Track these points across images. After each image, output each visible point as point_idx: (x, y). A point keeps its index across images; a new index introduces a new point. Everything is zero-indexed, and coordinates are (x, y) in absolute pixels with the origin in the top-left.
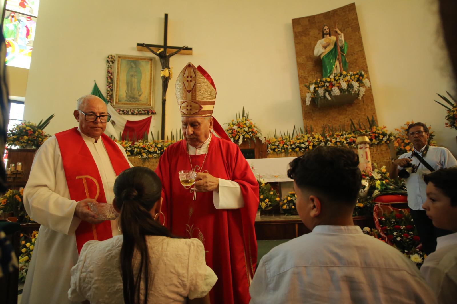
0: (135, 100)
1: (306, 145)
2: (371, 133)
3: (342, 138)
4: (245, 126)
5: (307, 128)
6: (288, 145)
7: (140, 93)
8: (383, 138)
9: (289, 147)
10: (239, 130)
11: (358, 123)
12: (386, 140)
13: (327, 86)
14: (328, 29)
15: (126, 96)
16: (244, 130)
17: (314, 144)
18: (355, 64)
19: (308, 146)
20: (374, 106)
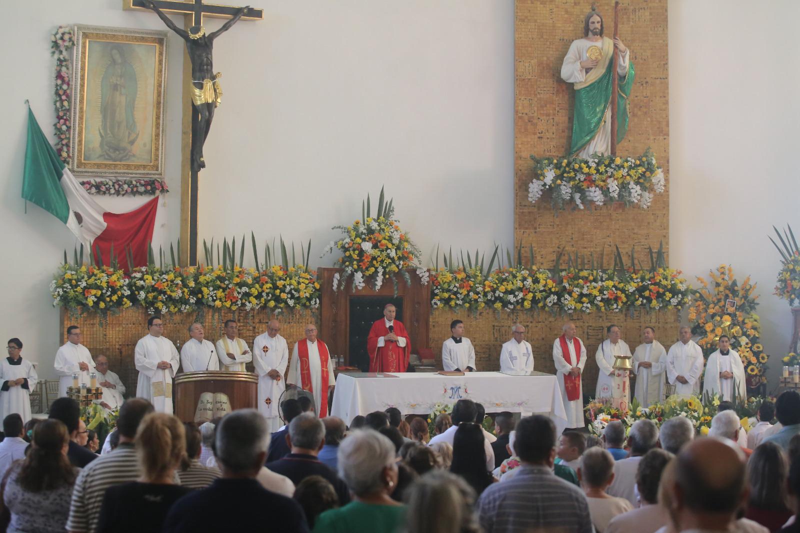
0: (120, 156)
1: (519, 298)
2: (651, 284)
3: (595, 288)
4: (390, 246)
5: (523, 251)
6: (478, 293)
7: (133, 137)
8: (670, 299)
9: (479, 297)
10: (376, 253)
11: (630, 253)
12: (676, 304)
13: (579, 179)
14: (598, 22)
15: (101, 145)
16: (388, 256)
17: (534, 297)
18: (644, 110)
19: (523, 300)
20: (668, 220)
